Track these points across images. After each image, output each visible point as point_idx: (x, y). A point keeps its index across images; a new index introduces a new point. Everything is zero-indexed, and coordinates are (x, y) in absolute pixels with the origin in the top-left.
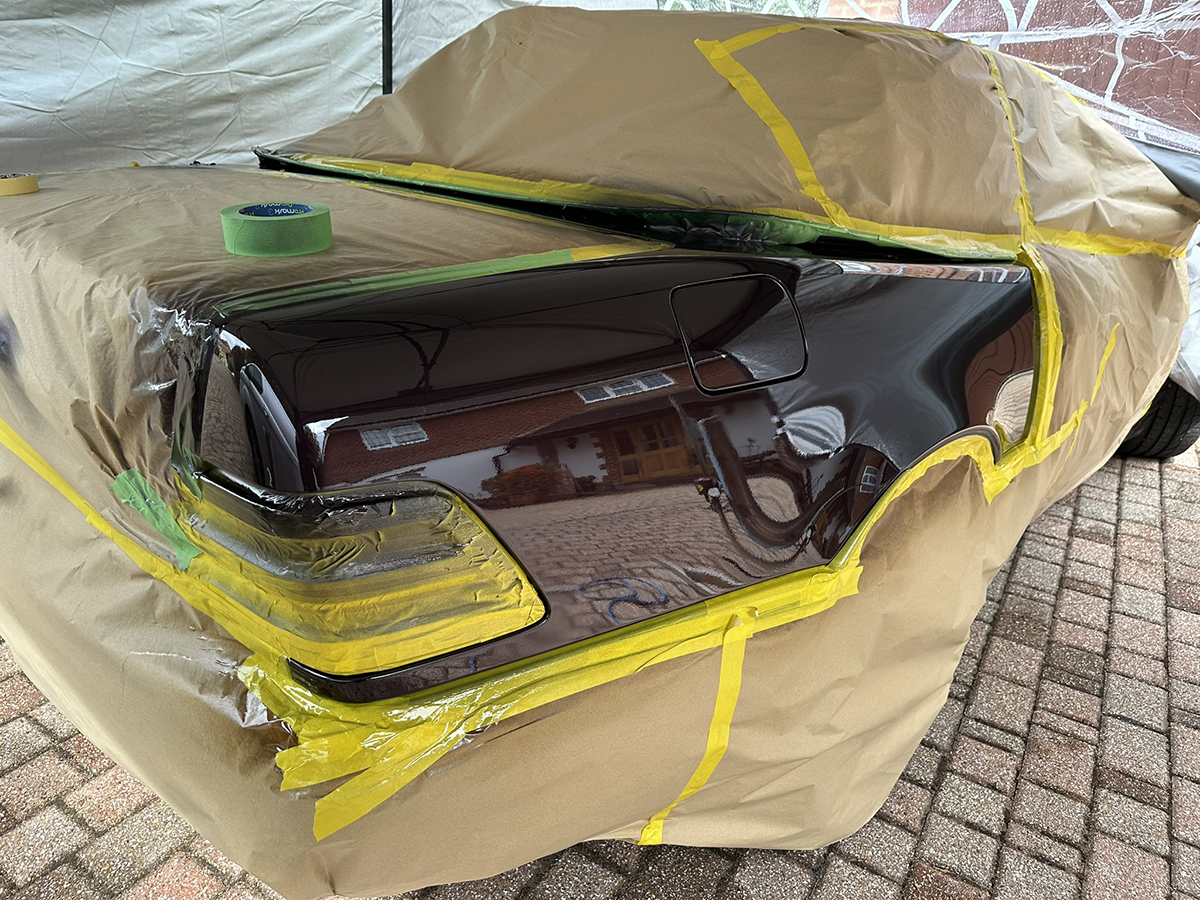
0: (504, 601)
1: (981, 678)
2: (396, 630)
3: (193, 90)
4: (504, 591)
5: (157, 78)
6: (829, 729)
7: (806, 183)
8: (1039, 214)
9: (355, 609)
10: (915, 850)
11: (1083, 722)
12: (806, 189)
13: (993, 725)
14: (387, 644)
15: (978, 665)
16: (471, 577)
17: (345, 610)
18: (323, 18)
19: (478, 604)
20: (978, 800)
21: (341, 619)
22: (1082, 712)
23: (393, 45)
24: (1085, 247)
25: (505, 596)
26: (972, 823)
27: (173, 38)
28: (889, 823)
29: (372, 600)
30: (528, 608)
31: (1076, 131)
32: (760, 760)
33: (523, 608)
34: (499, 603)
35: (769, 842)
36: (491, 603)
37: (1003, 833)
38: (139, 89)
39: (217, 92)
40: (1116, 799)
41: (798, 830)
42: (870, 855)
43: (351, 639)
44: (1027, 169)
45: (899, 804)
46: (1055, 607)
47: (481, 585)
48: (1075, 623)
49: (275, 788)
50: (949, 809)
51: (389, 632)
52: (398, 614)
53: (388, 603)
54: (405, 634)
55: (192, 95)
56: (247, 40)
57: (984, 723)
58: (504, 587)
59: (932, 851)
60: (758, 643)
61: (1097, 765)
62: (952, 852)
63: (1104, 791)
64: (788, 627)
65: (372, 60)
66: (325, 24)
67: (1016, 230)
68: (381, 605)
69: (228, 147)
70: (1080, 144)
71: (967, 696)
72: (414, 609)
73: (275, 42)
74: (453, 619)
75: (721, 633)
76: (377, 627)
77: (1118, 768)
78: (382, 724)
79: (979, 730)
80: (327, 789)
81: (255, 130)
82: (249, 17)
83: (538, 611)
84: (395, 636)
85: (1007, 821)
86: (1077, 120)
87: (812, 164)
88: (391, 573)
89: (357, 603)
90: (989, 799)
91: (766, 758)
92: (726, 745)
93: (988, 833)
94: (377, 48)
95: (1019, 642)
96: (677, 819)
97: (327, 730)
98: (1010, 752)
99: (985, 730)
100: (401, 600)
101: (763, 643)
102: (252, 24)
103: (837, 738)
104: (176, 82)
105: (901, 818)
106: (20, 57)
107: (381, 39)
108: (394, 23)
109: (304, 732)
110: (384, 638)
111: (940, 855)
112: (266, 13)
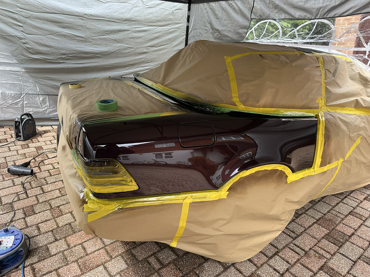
0: (129, 184)
1: (303, 234)
2: (106, 186)
3: (137, 51)
4: (129, 182)
5: (128, 49)
6: (218, 230)
7: (234, 97)
8: (329, 103)
9: (98, 181)
10: (255, 271)
11: (328, 252)
12: (233, 99)
13: (298, 247)
14: (104, 188)
15: (305, 230)
16: (121, 179)
17: (96, 181)
18: (171, 32)
19: (123, 184)
20: (281, 264)
21: (95, 182)
22: (330, 250)
23: (189, 38)
24: (353, 112)
25: (129, 183)
26: (275, 269)
27: (132, 39)
28: (252, 263)
29: (101, 180)
30: (134, 187)
31: (358, 76)
32: (196, 232)
33: (133, 186)
34: (127, 184)
35: (207, 255)
36: (126, 184)
37: (283, 274)
38: (124, 51)
39: (142, 51)
40: (324, 274)
41: (215, 255)
42: (242, 269)
43: (97, 186)
44: (327, 90)
45: (257, 259)
46: (343, 219)
47: (124, 180)
48: (347, 225)
49: (83, 211)
50: (271, 264)
51: (104, 186)
52: (106, 183)
53: (104, 181)
54: (107, 187)
55: (136, 53)
56: (151, 38)
57: (296, 245)
58: (129, 181)
59: (259, 272)
60: (193, 204)
61: (324, 264)
62: (265, 274)
63: (321, 271)
64: (202, 202)
65: (183, 42)
66: (171, 34)
67: (317, 108)
68: (103, 181)
69: (143, 65)
70: (359, 80)
71: (296, 238)
72: (110, 183)
73: (158, 39)
74: (117, 186)
75: (183, 200)
76: (102, 185)
77: (331, 267)
78: (102, 203)
79: (293, 247)
80: (91, 213)
81: (150, 61)
82: (152, 33)
83: (138, 188)
84: (105, 187)
85: (286, 271)
86: (358, 73)
87: (238, 92)
88: (105, 175)
89: (98, 180)
90: (284, 265)
91: (198, 232)
92: (185, 226)
93: (279, 273)
94: (184, 39)
95: (323, 227)
96: (181, 243)
97: (93, 202)
98: (299, 255)
99: (295, 248)
100: (107, 181)
101: (195, 205)
102: (153, 34)
103: (222, 233)
104: (133, 49)
105: (256, 263)
106: (97, 45)
107: (185, 37)
108: (189, 33)
109: (89, 202)
110: (103, 187)
111: (261, 274)
112: (156, 31)
